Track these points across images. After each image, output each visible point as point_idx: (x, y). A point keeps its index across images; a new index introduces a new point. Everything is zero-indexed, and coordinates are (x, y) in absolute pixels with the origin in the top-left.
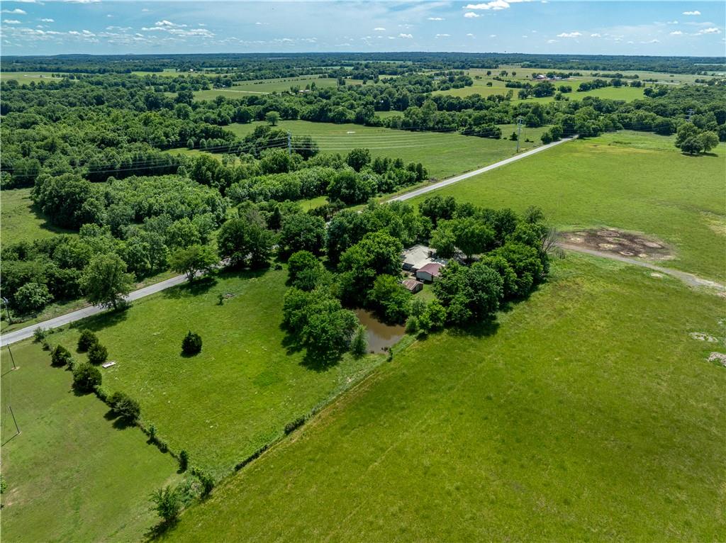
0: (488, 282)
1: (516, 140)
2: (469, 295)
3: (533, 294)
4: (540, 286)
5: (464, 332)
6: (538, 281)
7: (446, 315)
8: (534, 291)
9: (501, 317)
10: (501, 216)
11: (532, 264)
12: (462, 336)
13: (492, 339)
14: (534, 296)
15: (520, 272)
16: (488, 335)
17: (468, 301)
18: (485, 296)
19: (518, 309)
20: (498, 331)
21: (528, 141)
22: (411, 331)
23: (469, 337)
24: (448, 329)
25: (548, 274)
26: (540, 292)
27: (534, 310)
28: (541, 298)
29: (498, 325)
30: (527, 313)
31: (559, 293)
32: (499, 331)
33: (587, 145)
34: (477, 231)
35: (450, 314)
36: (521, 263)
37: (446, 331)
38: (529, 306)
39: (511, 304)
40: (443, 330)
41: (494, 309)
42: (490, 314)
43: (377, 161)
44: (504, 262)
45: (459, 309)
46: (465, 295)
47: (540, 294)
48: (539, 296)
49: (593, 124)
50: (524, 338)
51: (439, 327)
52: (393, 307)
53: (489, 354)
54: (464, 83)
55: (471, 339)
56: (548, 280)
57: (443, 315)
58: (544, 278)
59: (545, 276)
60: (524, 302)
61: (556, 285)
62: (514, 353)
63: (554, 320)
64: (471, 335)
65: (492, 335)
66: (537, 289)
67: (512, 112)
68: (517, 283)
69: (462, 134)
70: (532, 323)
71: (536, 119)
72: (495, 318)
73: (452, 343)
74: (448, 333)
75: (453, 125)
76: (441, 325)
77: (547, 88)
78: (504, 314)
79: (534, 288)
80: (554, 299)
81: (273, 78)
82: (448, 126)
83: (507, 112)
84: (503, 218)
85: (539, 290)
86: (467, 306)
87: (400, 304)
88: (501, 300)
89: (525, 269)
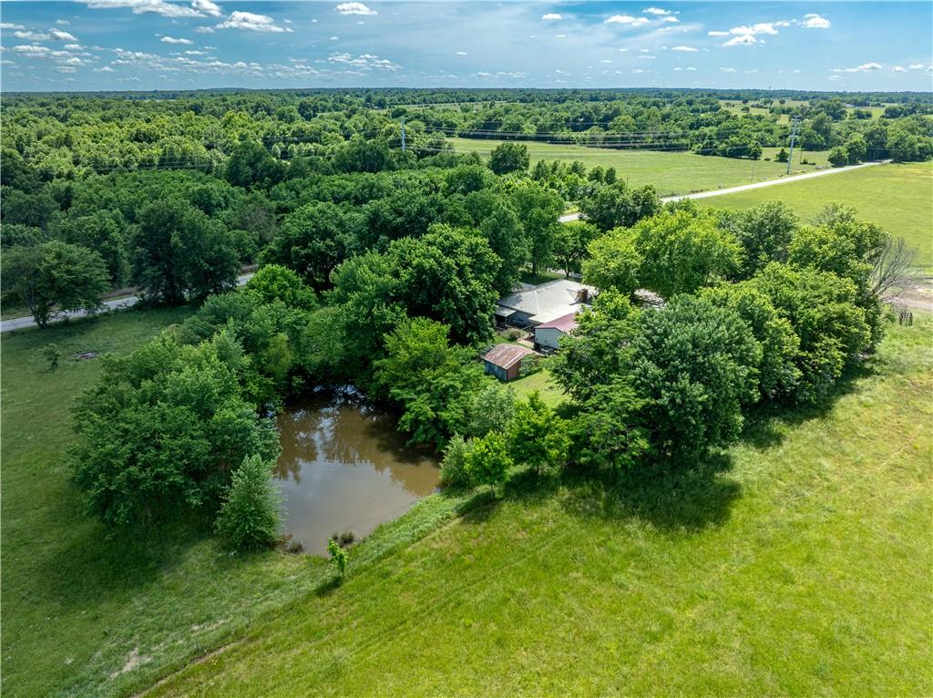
0: (708, 350)
1: (787, 161)
2: (646, 387)
3: (842, 400)
4: (859, 383)
5: (619, 506)
6: (854, 370)
7: (567, 442)
8: (844, 393)
9: (747, 464)
10: (757, 218)
11: (842, 317)
12: (609, 515)
13: (711, 540)
14: (845, 407)
15: (809, 336)
16: (697, 523)
17: (639, 404)
18: (698, 391)
19: (801, 439)
20: (734, 512)
21: (805, 163)
22: (454, 485)
23: (633, 525)
24: (570, 487)
25: (877, 356)
26: (863, 398)
27: (849, 446)
28: (866, 414)
29: (733, 491)
30: (826, 455)
31: (917, 403)
32: (737, 512)
33: (909, 170)
34: (696, 240)
35: (581, 441)
36: (812, 312)
37: (564, 492)
38: (832, 433)
39: (777, 426)
40: (554, 490)
41: (727, 435)
42: (712, 450)
43: (539, 166)
44: (764, 302)
45: (607, 427)
46: (633, 384)
47: (861, 403)
48: (860, 409)
49: (920, 141)
50: (824, 544)
51: (547, 478)
52: (421, 405)
53: (691, 603)
54: (708, 106)
55: (638, 534)
56: (877, 369)
57: (558, 442)
58: (868, 366)
59: (868, 360)
60: (815, 421)
61: (903, 384)
62: (789, 605)
63: (919, 487)
64: (642, 516)
65: (711, 525)
66: (851, 390)
67: (779, 132)
68: (799, 362)
69: (697, 153)
70: (845, 490)
71: (820, 139)
72: (725, 464)
73: (568, 542)
74: (566, 505)
75: (684, 141)
76: (555, 471)
77: (835, 109)
78: (755, 453)
79: (843, 385)
80: (904, 420)
81: (446, 102)
82: (675, 142)
83: (771, 131)
84: (762, 224)
85: (859, 391)
86: (635, 419)
87: (442, 397)
88: (748, 408)
89: (826, 326)
